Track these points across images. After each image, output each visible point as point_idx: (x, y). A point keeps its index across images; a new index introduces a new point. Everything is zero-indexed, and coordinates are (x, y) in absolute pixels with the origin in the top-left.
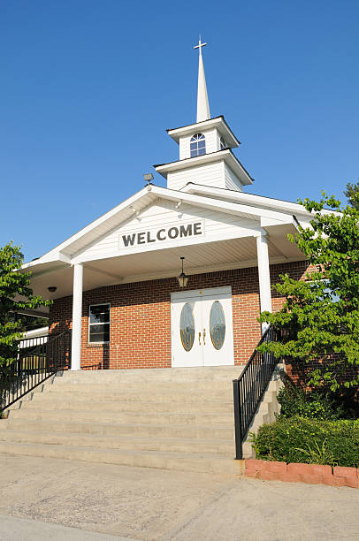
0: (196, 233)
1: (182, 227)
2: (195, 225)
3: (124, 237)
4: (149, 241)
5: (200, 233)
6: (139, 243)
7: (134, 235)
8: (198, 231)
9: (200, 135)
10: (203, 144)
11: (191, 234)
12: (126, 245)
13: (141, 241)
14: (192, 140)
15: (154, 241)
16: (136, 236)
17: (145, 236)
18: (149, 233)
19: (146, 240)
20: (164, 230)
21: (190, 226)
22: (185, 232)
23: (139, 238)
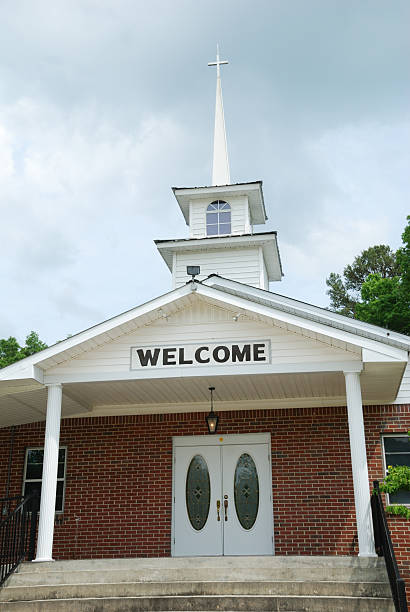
0: (256, 359)
1: (235, 348)
2: (256, 346)
3: (140, 352)
4: (182, 361)
5: (264, 359)
6: (165, 363)
7: (157, 351)
8: (260, 355)
9: (221, 202)
10: (227, 217)
11: (248, 359)
12: (144, 363)
13: (169, 360)
14: (209, 209)
15: (191, 362)
16: (161, 354)
17: (177, 354)
18: (182, 350)
19: (177, 359)
20: (207, 349)
21: (247, 348)
22: (239, 354)
23: (166, 357)
